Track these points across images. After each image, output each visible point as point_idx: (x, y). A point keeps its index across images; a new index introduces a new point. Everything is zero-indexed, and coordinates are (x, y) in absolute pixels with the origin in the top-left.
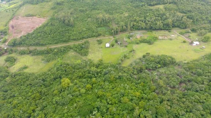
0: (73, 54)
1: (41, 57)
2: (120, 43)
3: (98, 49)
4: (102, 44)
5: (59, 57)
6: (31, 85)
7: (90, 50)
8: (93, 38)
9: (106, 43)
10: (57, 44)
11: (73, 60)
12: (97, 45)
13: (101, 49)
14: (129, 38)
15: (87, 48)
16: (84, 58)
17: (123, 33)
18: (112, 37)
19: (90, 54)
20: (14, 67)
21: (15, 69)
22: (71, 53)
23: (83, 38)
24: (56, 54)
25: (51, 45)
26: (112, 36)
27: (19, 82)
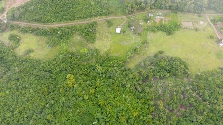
0: (79, 38)
1: (45, 39)
2: (134, 29)
3: (107, 34)
4: (111, 27)
5: (63, 42)
6: (39, 76)
7: (97, 35)
8: (102, 17)
9: (117, 26)
10: (60, 23)
11: (78, 47)
12: (105, 28)
13: (110, 35)
14: (145, 20)
15: (95, 32)
16: (90, 46)
17: (140, 12)
18: (124, 17)
19: (97, 41)
20: (20, 49)
21: (21, 50)
22: (77, 38)
23: (90, 16)
24: (60, 37)
25: (54, 23)
26: (125, 15)
27: (27, 71)
